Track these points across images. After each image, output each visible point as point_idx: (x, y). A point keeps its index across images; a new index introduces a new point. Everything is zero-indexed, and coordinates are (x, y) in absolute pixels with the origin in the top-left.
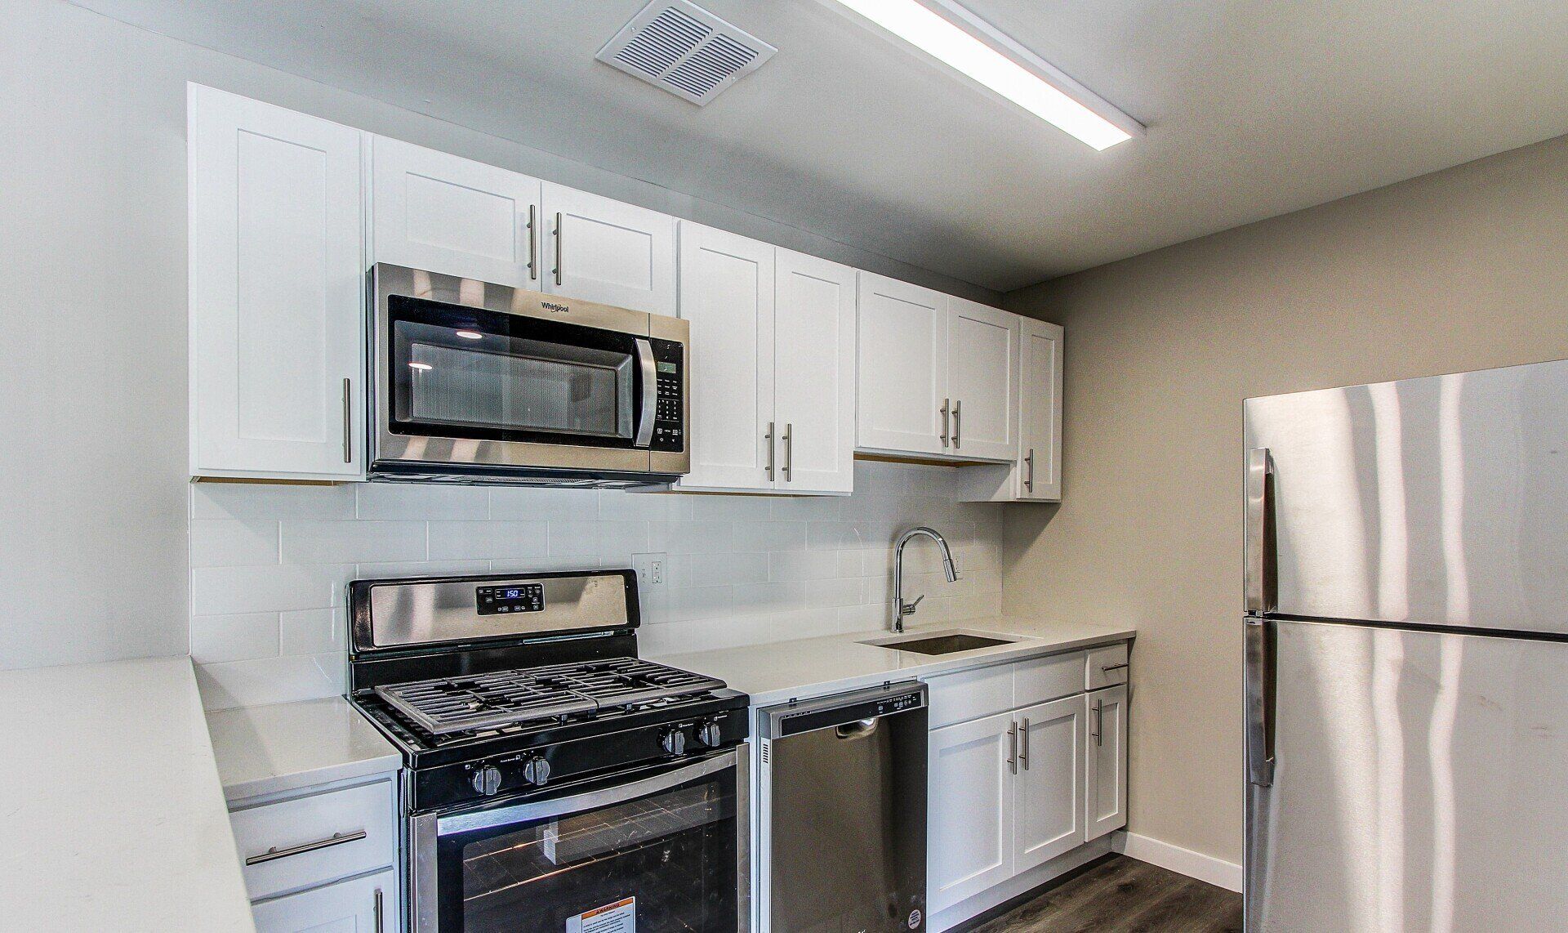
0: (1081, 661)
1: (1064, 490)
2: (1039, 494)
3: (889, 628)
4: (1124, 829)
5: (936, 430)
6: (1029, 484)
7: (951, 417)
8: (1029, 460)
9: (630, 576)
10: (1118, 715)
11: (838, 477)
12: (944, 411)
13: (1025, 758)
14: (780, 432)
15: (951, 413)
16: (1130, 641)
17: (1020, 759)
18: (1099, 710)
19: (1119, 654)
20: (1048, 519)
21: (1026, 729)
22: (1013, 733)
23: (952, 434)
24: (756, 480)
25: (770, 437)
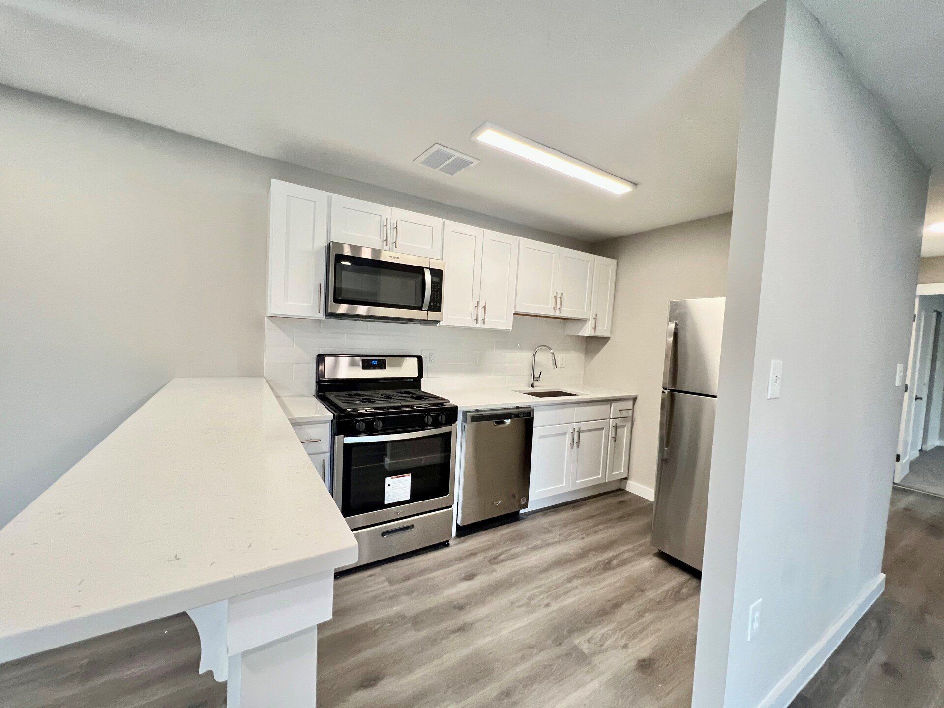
0: (609, 406)
1: (611, 332)
2: (599, 334)
3: (529, 386)
4: (626, 479)
5: (551, 305)
6: (595, 329)
7: (559, 300)
8: (595, 318)
9: (420, 359)
10: (626, 431)
11: (507, 324)
12: (555, 297)
13: (578, 443)
14: (482, 305)
15: (559, 298)
16: (635, 399)
17: (576, 444)
18: (616, 427)
19: (629, 404)
20: (604, 344)
21: (579, 432)
22: (573, 433)
23: (558, 306)
24: (471, 324)
25: (477, 307)
